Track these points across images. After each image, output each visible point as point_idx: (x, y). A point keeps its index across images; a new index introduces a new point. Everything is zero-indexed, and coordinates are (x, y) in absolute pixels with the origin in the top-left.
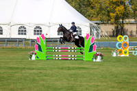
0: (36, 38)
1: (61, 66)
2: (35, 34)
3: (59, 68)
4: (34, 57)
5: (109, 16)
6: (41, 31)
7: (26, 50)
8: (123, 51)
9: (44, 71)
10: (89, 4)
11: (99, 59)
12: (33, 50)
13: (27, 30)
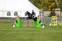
0: (15, 17)
1: (26, 30)
2: (14, 15)
3: (25, 31)
4: (14, 26)
5: (48, 7)
6: (17, 14)
7: (10, 22)
8: (55, 23)
9: (19, 32)
10: (39, 2)
11: (43, 26)
12: (14, 22)
13: (11, 13)
